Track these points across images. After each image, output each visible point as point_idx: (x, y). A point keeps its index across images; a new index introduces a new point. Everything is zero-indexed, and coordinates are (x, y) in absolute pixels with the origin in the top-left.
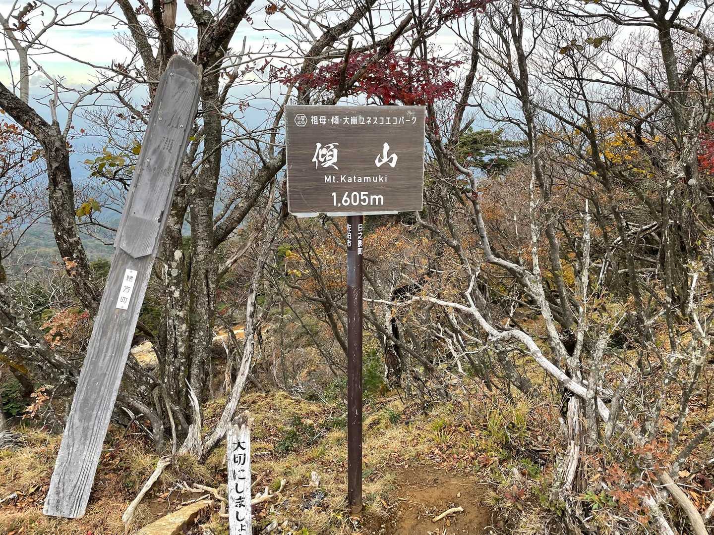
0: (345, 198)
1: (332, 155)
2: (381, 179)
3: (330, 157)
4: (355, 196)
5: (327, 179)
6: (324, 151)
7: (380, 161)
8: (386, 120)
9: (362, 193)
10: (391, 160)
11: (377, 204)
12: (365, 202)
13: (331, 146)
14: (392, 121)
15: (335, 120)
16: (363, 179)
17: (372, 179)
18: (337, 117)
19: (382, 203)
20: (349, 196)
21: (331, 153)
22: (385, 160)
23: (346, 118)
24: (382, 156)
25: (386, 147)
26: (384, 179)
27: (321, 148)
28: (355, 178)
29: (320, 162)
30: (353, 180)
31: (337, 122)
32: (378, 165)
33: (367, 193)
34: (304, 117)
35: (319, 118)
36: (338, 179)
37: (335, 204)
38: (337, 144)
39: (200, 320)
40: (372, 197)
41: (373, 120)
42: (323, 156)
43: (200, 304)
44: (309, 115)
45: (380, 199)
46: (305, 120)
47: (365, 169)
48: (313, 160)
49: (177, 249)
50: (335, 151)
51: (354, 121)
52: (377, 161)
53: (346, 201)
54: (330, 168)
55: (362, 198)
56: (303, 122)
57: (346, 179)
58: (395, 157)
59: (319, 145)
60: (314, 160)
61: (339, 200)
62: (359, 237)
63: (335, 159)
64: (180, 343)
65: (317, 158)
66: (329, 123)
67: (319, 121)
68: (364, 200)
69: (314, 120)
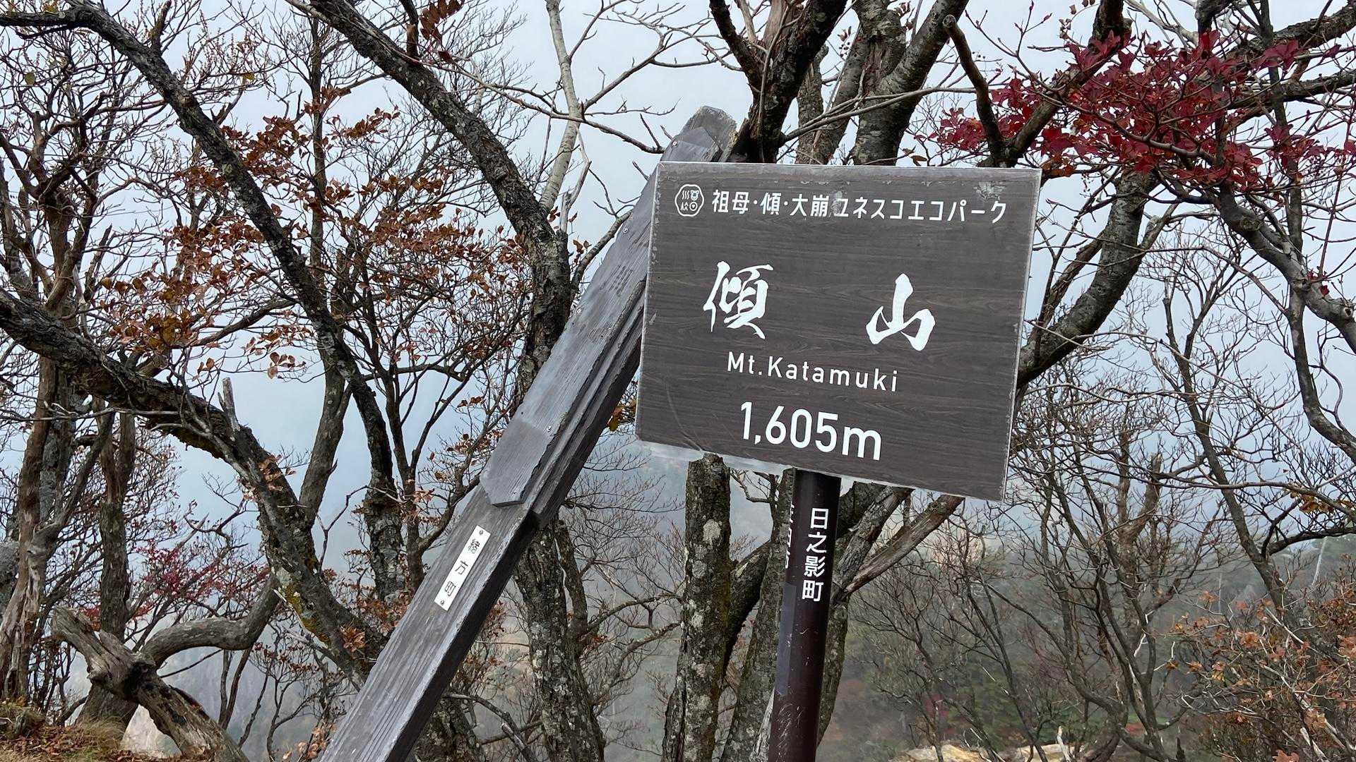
0: (773, 423)
1: (753, 299)
2: (878, 382)
3: (748, 304)
4: (802, 420)
5: (735, 362)
6: (735, 285)
7: (881, 327)
8: (909, 210)
9: (822, 416)
10: (913, 329)
11: (861, 454)
12: (826, 443)
13: (754, 272)
14: (927, 210)
15: (772, 203)
16: (827, 376)
17: (853, 378)
18: (777, 196)
19: (877, 456)
20: (786, 419)
21: (750, 291)
22: (897, 324)
23: (800, 200)
24: (888, 315)
25: (903, 288)
26: (887, 383)
27: (729, 276)
28: (805, 367)
29: (721, 314)
30: (800, 372)
31: (775, 209)
32: (876, 337)
33: (834, 417)
34: (696, 193)
35: (732, 197)
36: (761, 365)
37: (746, 436)
38: (768, 267)
39: (754, 698)
40: (848, 432)
41: (871, 207)
42: (731, 297)
43: (761, 662)
44: (709, 189)
45: (870, 441)
46: (699, 201)
47: (836, 347)
48: (706, 308)
49: (711, 517)
50: (763, 286)
51: (820, 206)
52: (871, 327)
53: (776, 432)
54: (745, 331)
55: (821, 429)
56: (693, 205)
57: (783, 368)
58: (927, 320)
59: (723, 268)
60: (709, 305)
61: (759, 427)
62: (811, 547)
63: (759, 311)
64: (689, 738)
65: (717, 301)
66: (754, 210)
67: (731, 205)
68: (825, 438)
69: (721, 201)
